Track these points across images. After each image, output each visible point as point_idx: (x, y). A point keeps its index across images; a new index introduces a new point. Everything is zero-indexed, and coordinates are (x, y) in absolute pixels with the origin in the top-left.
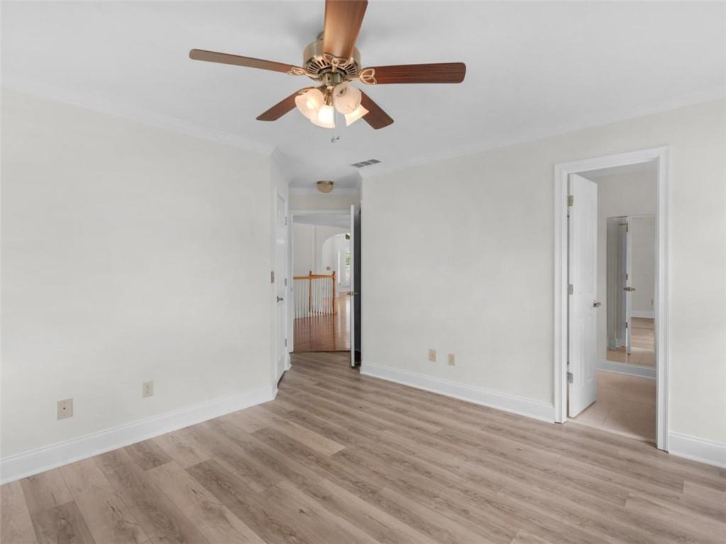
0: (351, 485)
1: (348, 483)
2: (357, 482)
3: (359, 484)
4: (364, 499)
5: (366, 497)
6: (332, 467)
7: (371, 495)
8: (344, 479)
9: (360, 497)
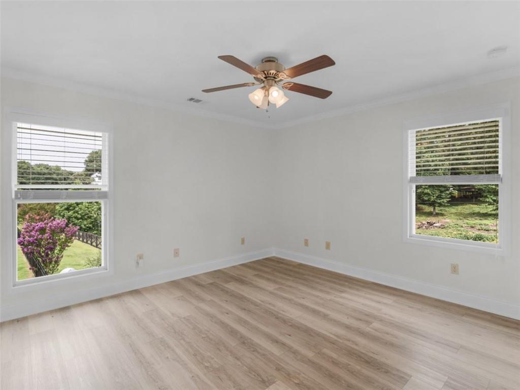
0: (258, 349)
1: (260, 351)
2: (254, 351)
3: (252, 349)
4: (250, 339)
5: (249, 341)
6: (275, 368)
7: (246, 341)
8: (264, 355)
9: (253, 341)
